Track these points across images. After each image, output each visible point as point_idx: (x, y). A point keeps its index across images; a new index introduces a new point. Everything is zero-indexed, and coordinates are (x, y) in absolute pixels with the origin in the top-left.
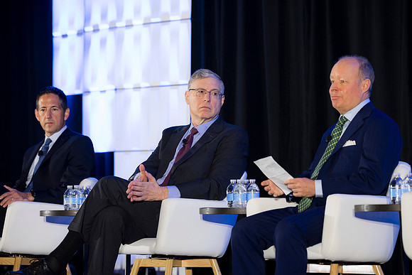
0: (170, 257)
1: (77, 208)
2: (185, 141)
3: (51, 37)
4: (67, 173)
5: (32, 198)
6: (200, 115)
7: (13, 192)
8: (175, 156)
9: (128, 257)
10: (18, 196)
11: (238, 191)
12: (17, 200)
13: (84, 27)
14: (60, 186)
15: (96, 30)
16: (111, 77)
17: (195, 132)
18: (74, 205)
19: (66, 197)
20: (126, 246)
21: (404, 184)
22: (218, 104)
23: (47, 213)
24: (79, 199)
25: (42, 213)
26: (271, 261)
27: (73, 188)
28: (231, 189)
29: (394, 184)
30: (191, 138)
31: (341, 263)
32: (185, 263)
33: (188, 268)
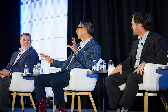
13: (31, 19)
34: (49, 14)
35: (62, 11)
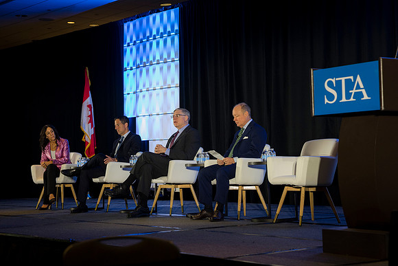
0: (173, 184)
3: (123, 94)
4: (131, 150)
5: (117, 160)
7: (109, 158)
9: (156, 184)
11: (201, 157)
12: (111, 161)
13: (136, 90)
15: (141, 91)
16: (148, 110)
21: (268, 153)
23: (123, 166)
24: (135, 160)
26: (215, 185)
29: (264, 153)
31: (243, 186)
32: (179, 186)
33: (181, 188)
34: (158, 84)
35: (173, 81)
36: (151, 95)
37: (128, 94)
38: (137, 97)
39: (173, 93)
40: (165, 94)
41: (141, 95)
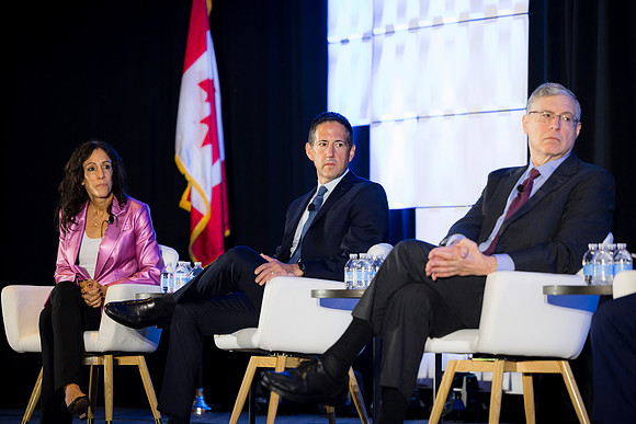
0: (500, 357)
1: (363, 286)
2: (520, 188)
4: (349, 236)
5: (301, 273)
6: (544, 150)
7: (273, 263)
8: (506, 210)
9: (439, 357)
10: (281, 269)
11: (601, 261)
12: (278, 274)
13: (373, 27)
14: (339, 255)
15: (390, 32)
16: (411, 100)
17: (536, 174)
18: (360, 283)
19: (348, 271)
20: (436, 340)
22: (571, 134)
23: (322, 293)
24: (367, 273)
25: (314, 294)
27: (358, 257)
28: (590, 258)
30: (530, 183)
32: (522, 367)
33: (526, 374)
34: (450, 5)
36: (424, 47)
37: (345, 42)
38: (376, 54)
39: (504, 37)
40: (476, 42)
41: (388, 45)
